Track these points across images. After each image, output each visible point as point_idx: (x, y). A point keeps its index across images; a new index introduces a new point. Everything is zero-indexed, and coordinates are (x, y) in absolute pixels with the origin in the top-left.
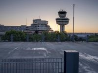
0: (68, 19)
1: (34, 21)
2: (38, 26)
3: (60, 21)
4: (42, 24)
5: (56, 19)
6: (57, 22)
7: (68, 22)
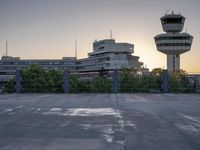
0: (189, 37)
1: (96, 45)
2: (108, 59)
3: (167, 41)
4: (117, 53)
5: (156, 39)
6: (158, 45)
7: (189, 45)
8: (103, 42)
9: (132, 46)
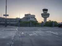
1: (25, 15)
3: (44, 15)
4: (32, 17)
5: (42, 14)
8: (28, 14)
9: (35, 16)
